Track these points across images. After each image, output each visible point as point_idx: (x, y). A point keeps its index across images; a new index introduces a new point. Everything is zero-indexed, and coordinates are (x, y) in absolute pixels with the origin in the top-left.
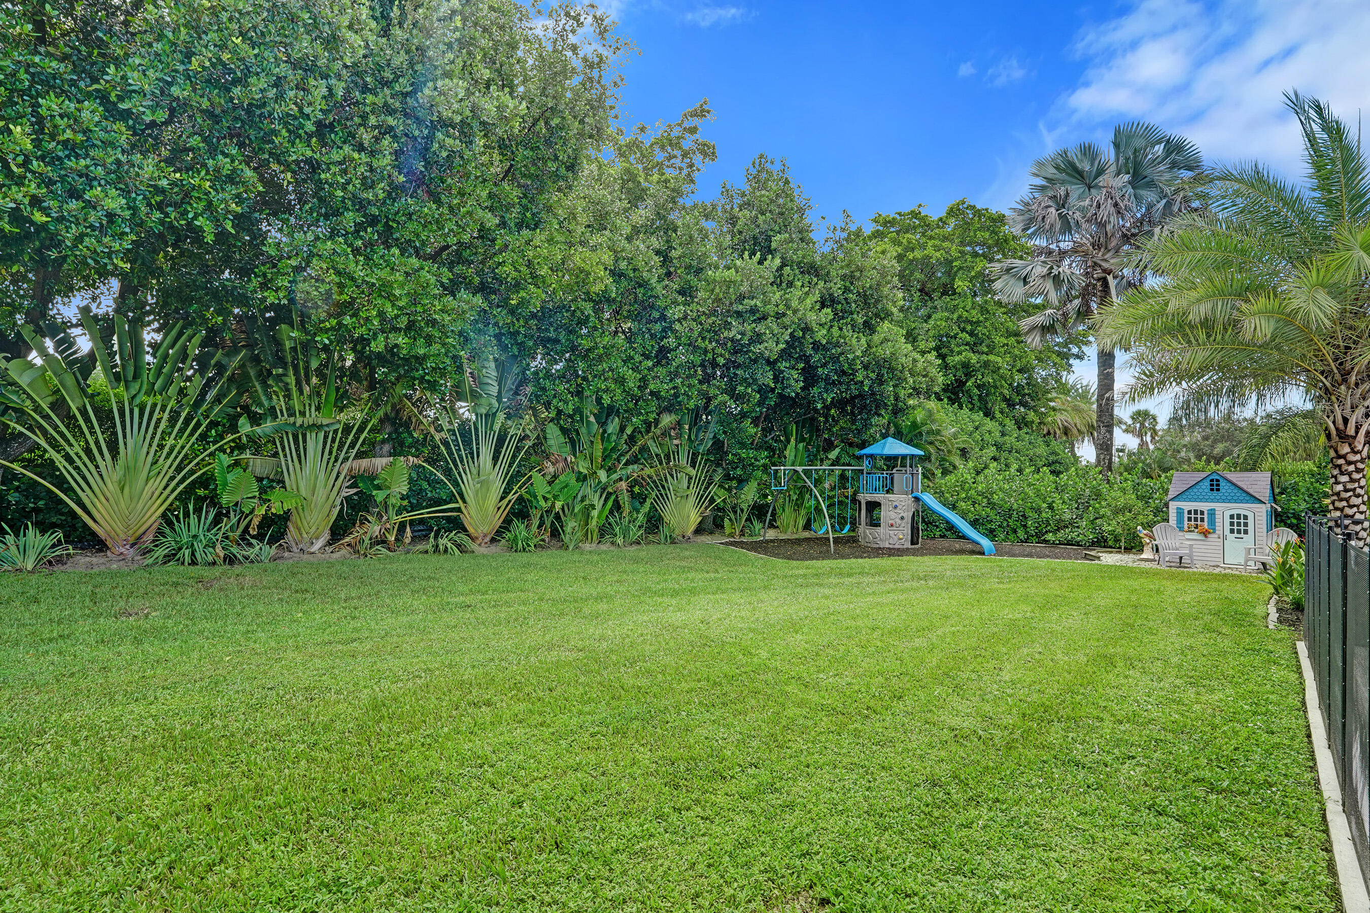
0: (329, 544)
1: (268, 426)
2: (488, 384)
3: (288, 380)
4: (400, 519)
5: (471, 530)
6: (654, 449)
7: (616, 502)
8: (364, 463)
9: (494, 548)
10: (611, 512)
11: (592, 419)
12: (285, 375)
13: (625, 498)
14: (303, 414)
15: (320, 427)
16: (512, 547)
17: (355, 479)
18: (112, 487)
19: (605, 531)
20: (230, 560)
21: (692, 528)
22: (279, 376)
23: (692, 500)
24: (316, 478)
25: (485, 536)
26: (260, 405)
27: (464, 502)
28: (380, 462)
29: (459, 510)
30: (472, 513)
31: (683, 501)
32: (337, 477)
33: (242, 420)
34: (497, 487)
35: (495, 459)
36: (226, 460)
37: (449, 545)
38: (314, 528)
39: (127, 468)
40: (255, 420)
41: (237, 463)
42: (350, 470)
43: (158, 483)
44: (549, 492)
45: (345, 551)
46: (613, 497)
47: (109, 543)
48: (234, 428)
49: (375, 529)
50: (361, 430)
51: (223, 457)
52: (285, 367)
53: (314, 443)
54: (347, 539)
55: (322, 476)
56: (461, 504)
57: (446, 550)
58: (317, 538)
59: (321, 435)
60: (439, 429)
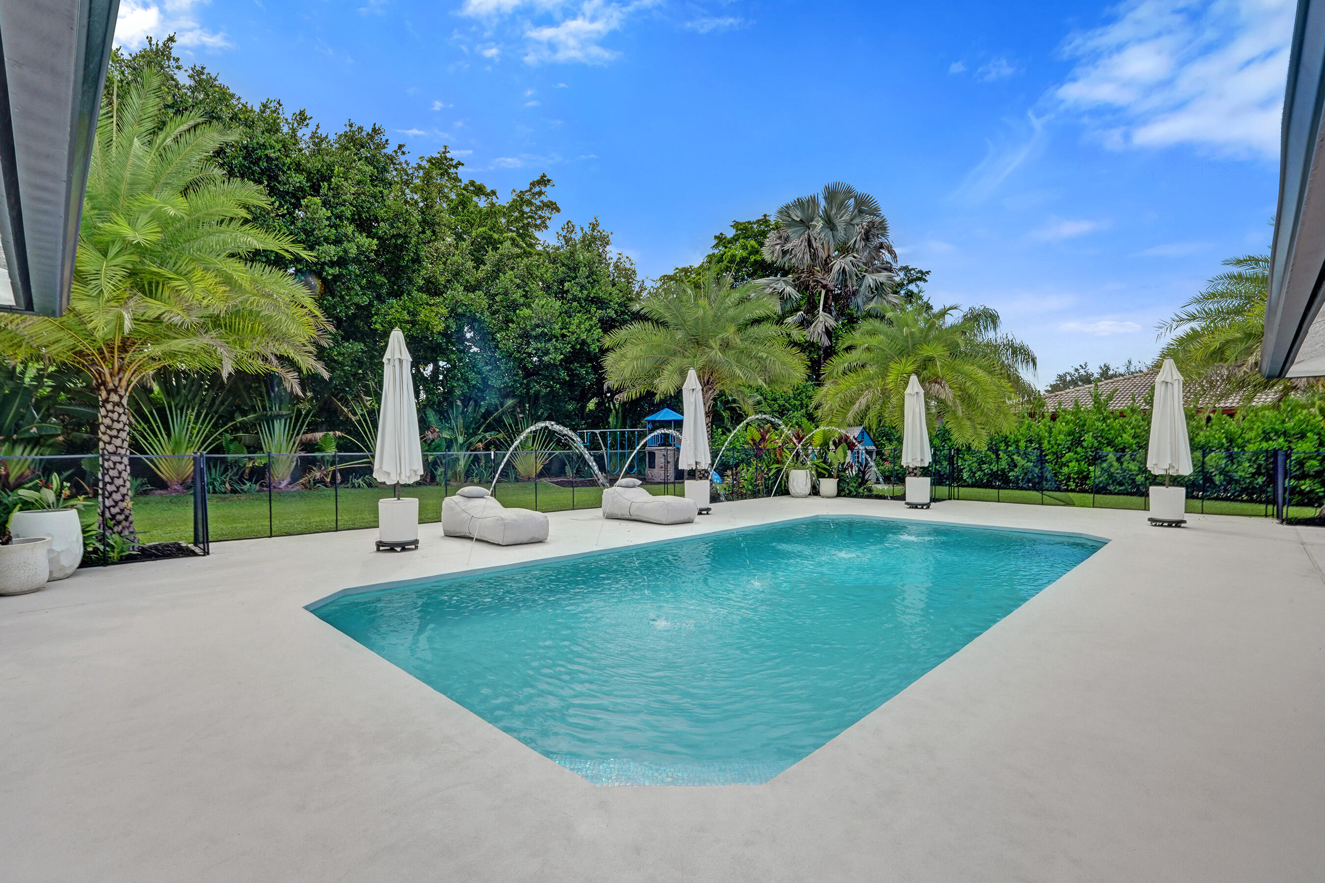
0: (290, 484)
1: (251, 417)
3: (261, 389)
4: (332, 468)
8: (309, 436)
10: (473, 462)
11: (459, 403)
12: (260, 387)
14: (271, 409)
15: (282, 416)
17: (305, 445)
18: (169, 454)
19: (469, 474)
20: (234, 491)
21: (536, 472)
22: (256, 387)
24: (281, 446)
26: (246, 404)
28: (319, 435)
29: (370, 463)
31: (529, 454)
32: (294, 443)
33: (237, 414)
36: (229, 437)
37: (361, 483)
38: (281, 475)
39: (176, 443)
40: (244, 413)
41: (235, 438)
42: (301, 440)
43: (192, 451)
45: (298, 487)
47: (169, 484)
48: (232, 419)
49: (318, 475)
50: (306, 417)
51: (227, 435)
52: (259, 383)
53: (278, 426)
54: (301, 481)
55: (284, 444)
56: (371, 459)
57: (359, 486)
58: (283, 480)
59: (283, 421)
60: (355, 414)
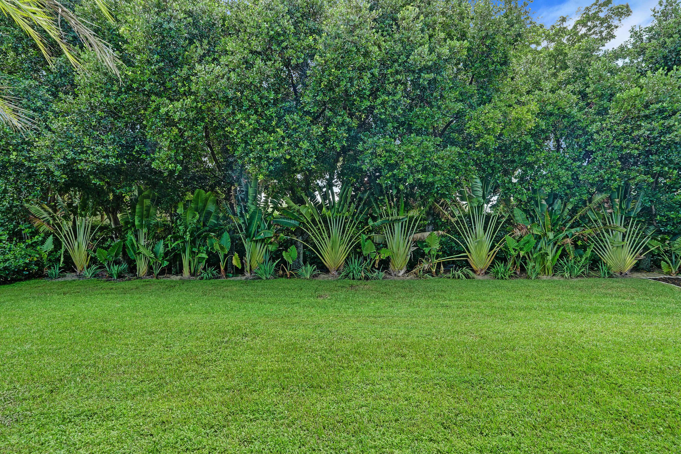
0: (406, 272)
1: (379, 221)
2: (476, 190)
3: (385, 201)
4: (437, 261)
5: (474, 267)
6: (592, 216)
7: (564, 250)
8: (419, 235)
9: (487, 277)
10: (561, 257)
11: (544, 202)
12: (384, 199)
13: (570, 248)
14: (392, 215)
15: (399, 220)
16: (496, 277)
17: (416, 242)
18: (329, 249)
19: (556, 269)
20: (367, 278)
21: (629, 267)
22: (382, 199)
23: (627, 249)
24: (399, 243)
25: (482, 270)
26: (376, 213)
27: (469, 252)
28: (426, 234)
29: (467, 256)
30: (474, 258)
31: (619, 249)
32: (408, 242)
33: (370, 220)
34: (487, 244)
35: (485, 229)
36: (365, 237)
37: (461, 274)
38: (400, 265)
39: (333, 242)
40: (375, 219)
41: (369, 238)
42: (413, 238)
43: (343, 247)
44: (517, 246)
45: (412, 276)
46: (562, 248)
47: (329, 270)
48: (367, 224)
49: (426, 266)
50: (416, 220)
51: (364, 235)
52: (384, 196)
53: (397, 227)
54: (414, 271)
55: (402, 242)
56: (467, 253)
57: (459, 277)
58: (401, 270)
59: (400, 224)
60: (453, 216)
